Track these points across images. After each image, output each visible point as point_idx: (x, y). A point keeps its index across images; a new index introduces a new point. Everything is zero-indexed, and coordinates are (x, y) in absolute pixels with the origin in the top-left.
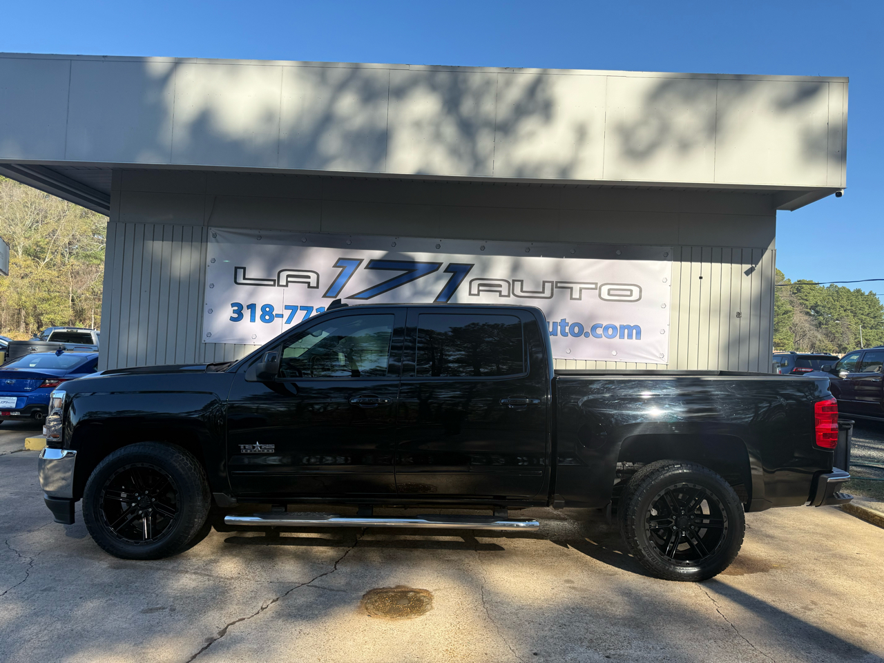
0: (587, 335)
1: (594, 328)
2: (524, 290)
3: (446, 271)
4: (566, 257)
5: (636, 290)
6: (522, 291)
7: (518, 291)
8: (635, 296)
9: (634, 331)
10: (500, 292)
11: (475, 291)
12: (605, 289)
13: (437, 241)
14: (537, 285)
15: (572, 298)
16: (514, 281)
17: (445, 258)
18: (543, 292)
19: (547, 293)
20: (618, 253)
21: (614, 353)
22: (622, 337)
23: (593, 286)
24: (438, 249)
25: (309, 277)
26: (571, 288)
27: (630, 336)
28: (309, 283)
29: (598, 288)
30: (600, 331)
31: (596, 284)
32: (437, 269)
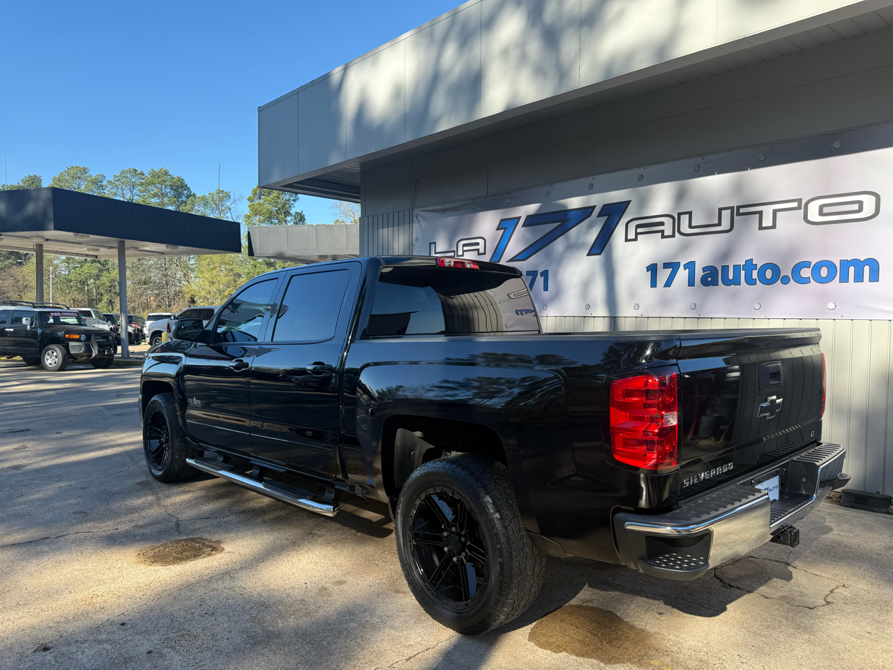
0: (785, 281)
1: (797, 268)
2: (693, 225)
3: (600, 215)
4: (752, 168)
5: (869, 202)
6: (690, 227)
7: (685, 228)
8: (869, 209)
9: (867, 269)
10: (662, 232)
11: (632, 235)
12: (814, 208)
13: (589, 180)
14: (710, 215)
15: (761, 228)
16: (679, 214)
17: (597, 200)
18: (719, 224)
19: (725, 225)
20: (837, 145)
21: (831, 306)
22: (844, 279)
23: (795, 205)
24: (591, 190)
25: (478, 244)
26: (760, 213)
27: (859, 278)
28: (478, 250)
29: (802, 206)
30: (806, 273)
31: (799, 201)
32: (590, 215)
